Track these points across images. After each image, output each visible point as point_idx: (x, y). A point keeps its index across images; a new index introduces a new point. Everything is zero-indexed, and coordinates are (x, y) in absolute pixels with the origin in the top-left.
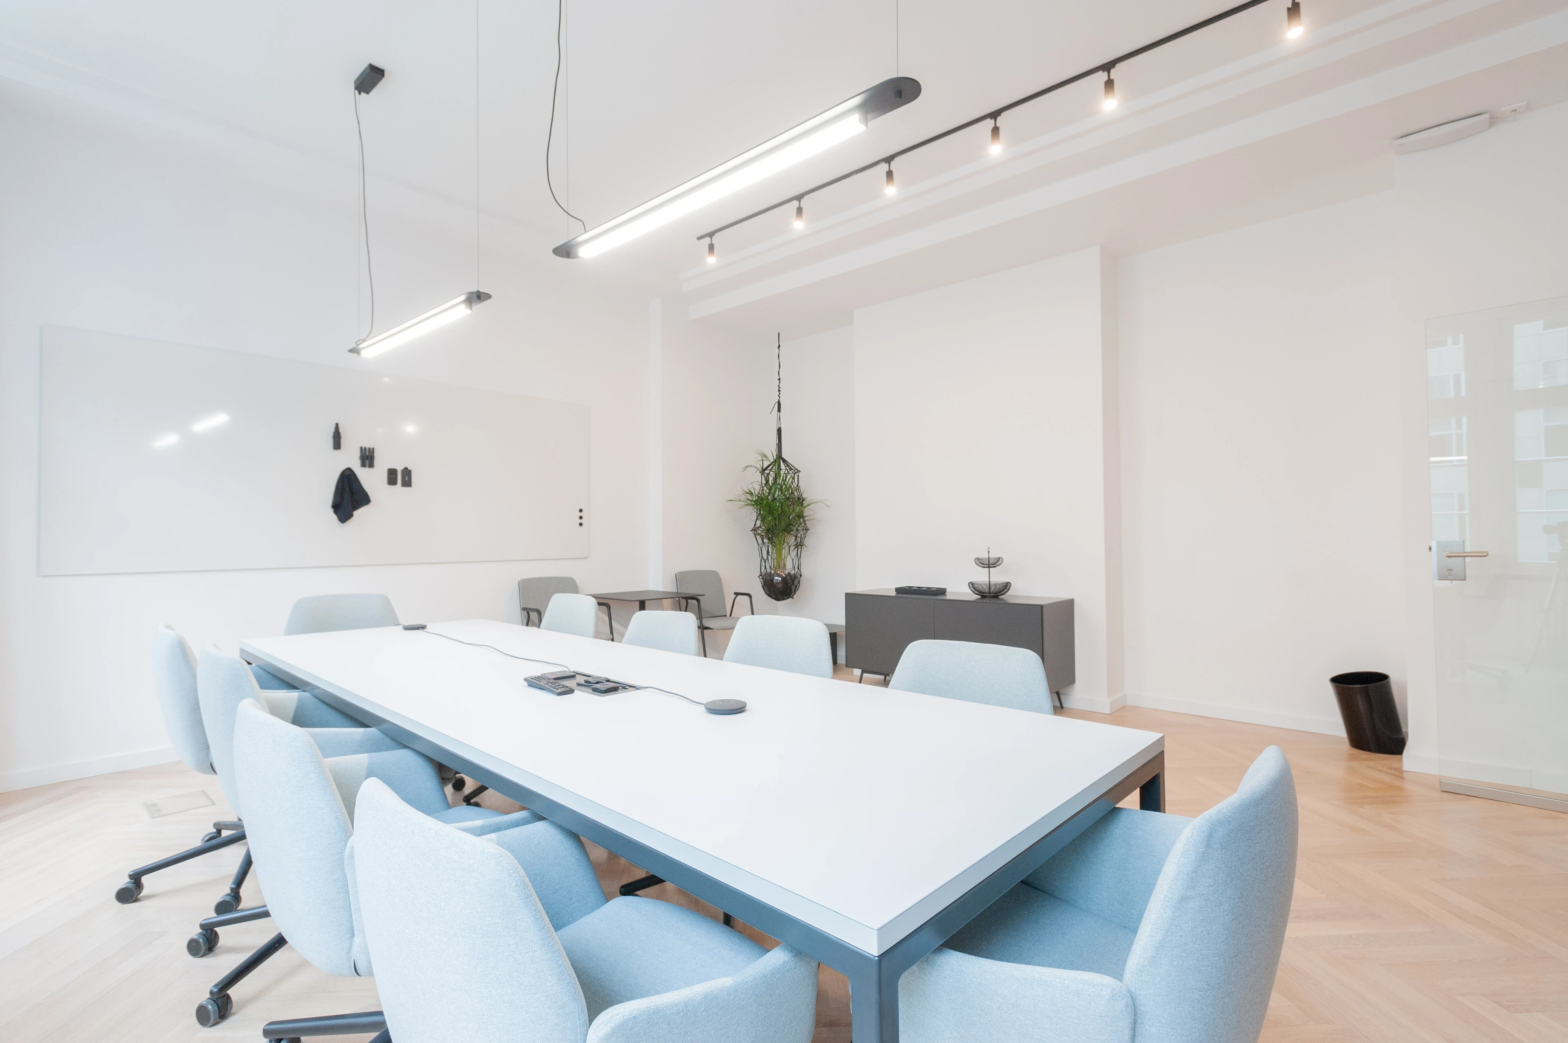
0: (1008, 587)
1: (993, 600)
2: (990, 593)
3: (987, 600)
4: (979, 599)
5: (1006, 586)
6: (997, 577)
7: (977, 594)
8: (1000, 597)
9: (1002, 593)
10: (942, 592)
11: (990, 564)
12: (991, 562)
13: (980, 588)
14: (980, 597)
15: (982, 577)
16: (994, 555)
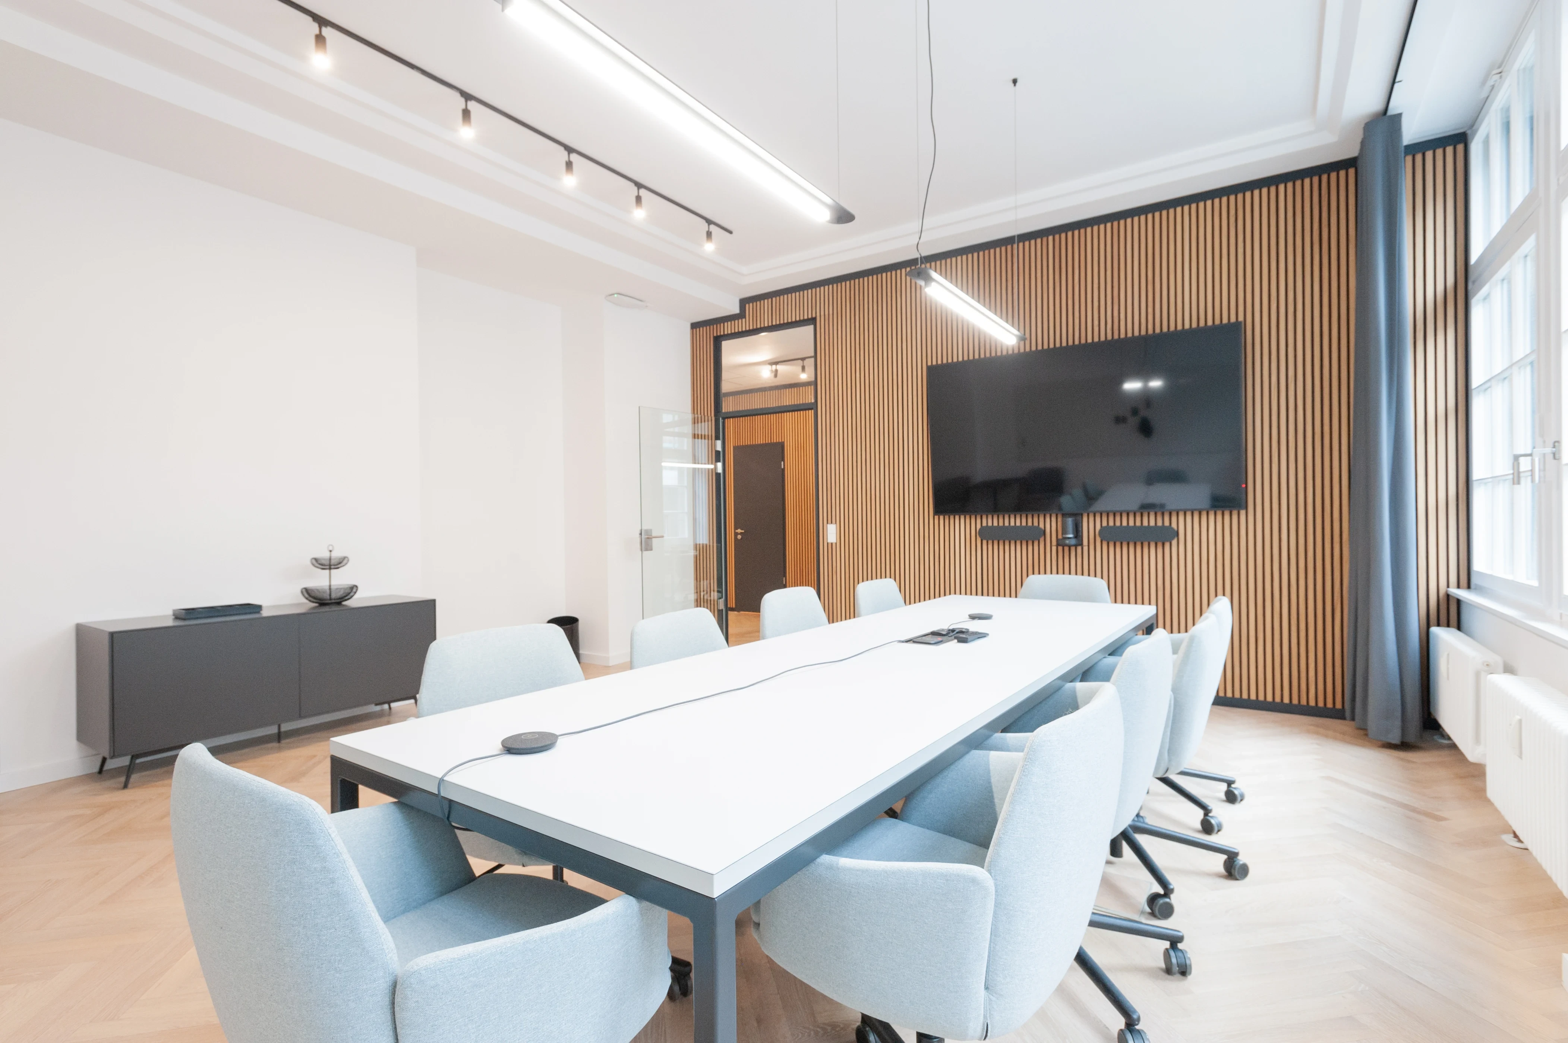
0: (354, 590)
1: (335, 608)
2: (330, 599)
3: (326, 609)
4: (314, 608)
5: (352, 590)
6: (340, 579)
7: (313, 602)
8: (344, 603)
9: (347, 598)
10: (258, 608)
11: (330, 565)
12: (333, 562)
13: (319, 595)
14: (317, 605)
15: (320, 581)
16: (337, 554)
